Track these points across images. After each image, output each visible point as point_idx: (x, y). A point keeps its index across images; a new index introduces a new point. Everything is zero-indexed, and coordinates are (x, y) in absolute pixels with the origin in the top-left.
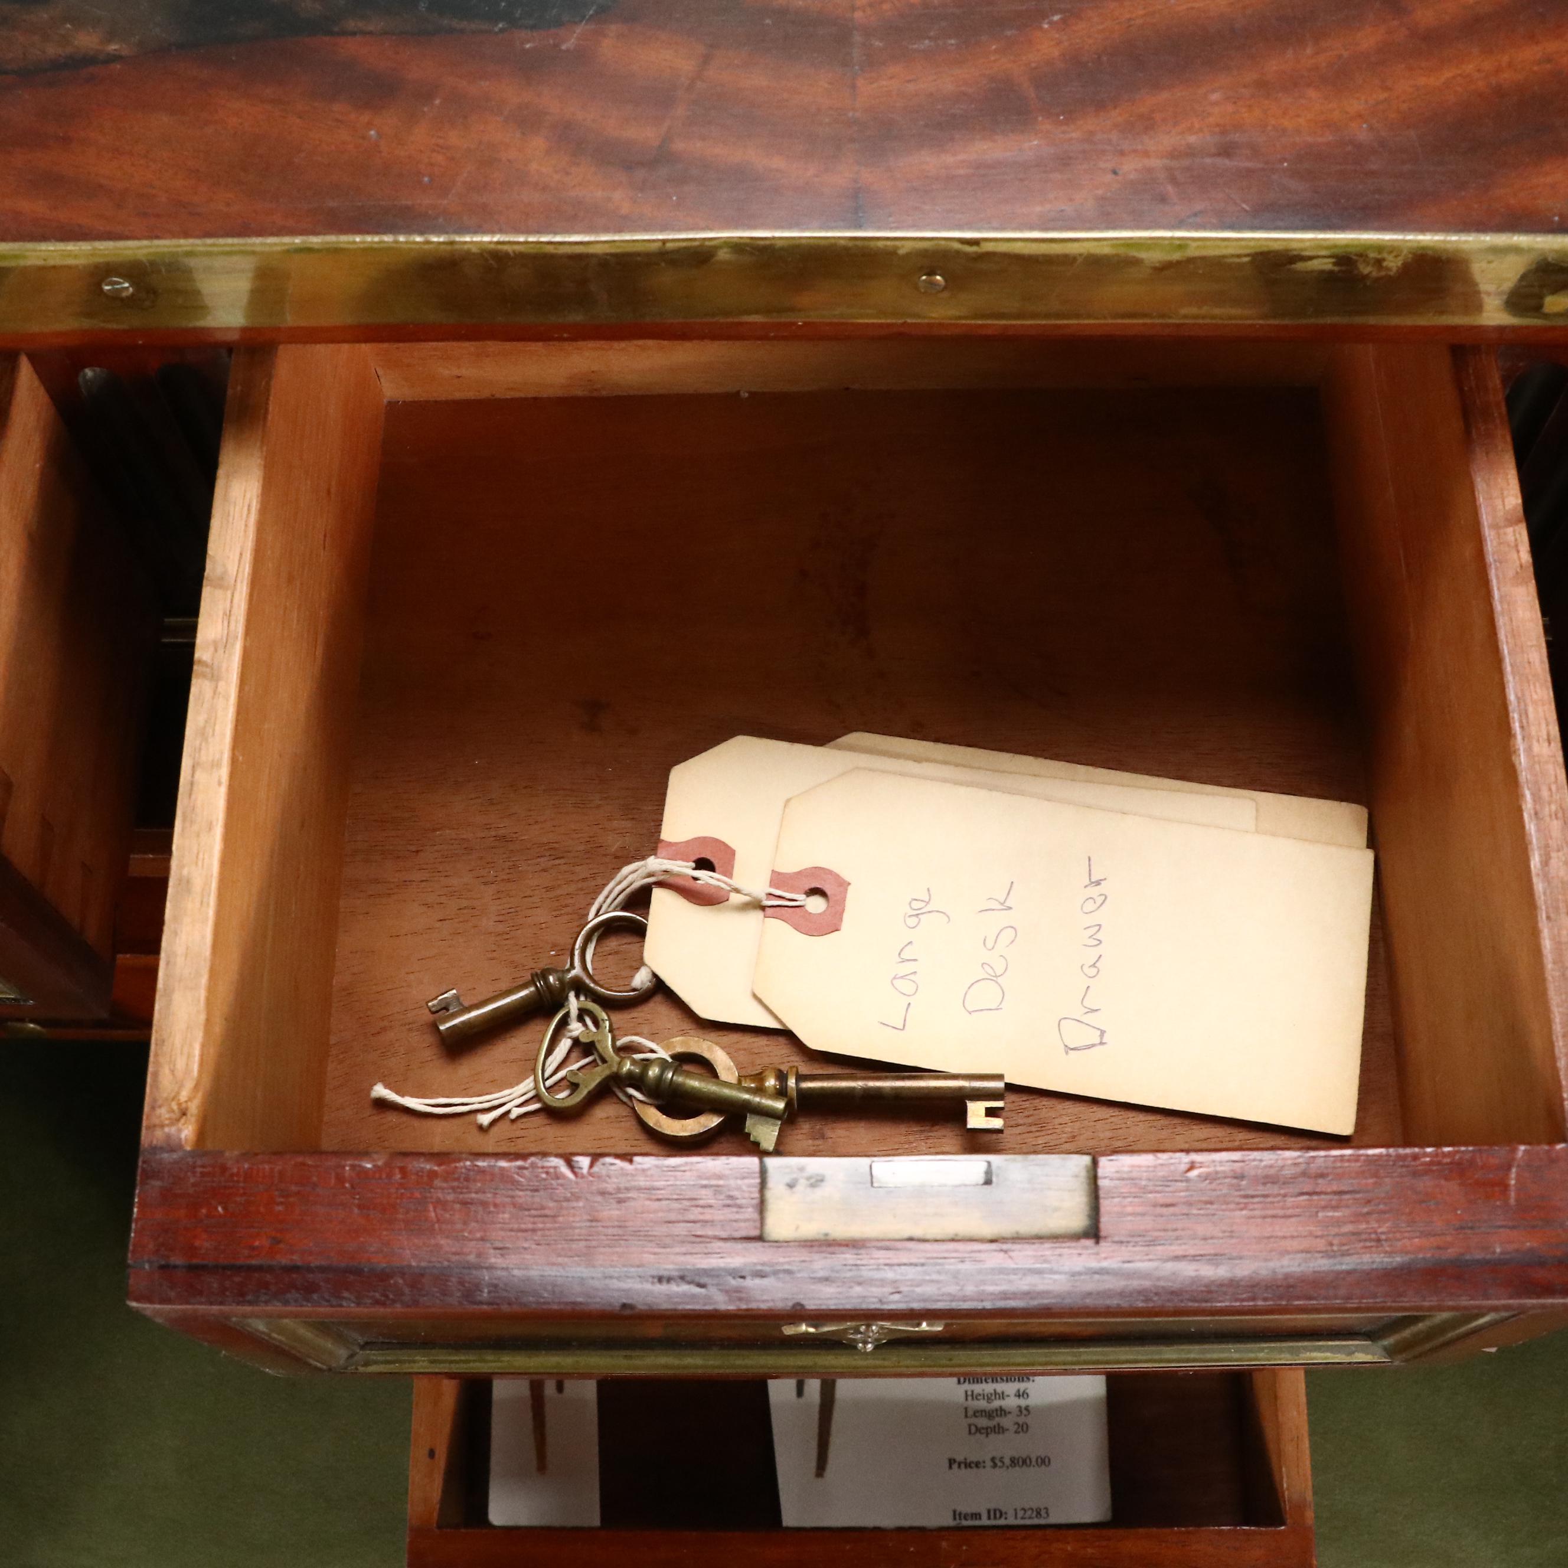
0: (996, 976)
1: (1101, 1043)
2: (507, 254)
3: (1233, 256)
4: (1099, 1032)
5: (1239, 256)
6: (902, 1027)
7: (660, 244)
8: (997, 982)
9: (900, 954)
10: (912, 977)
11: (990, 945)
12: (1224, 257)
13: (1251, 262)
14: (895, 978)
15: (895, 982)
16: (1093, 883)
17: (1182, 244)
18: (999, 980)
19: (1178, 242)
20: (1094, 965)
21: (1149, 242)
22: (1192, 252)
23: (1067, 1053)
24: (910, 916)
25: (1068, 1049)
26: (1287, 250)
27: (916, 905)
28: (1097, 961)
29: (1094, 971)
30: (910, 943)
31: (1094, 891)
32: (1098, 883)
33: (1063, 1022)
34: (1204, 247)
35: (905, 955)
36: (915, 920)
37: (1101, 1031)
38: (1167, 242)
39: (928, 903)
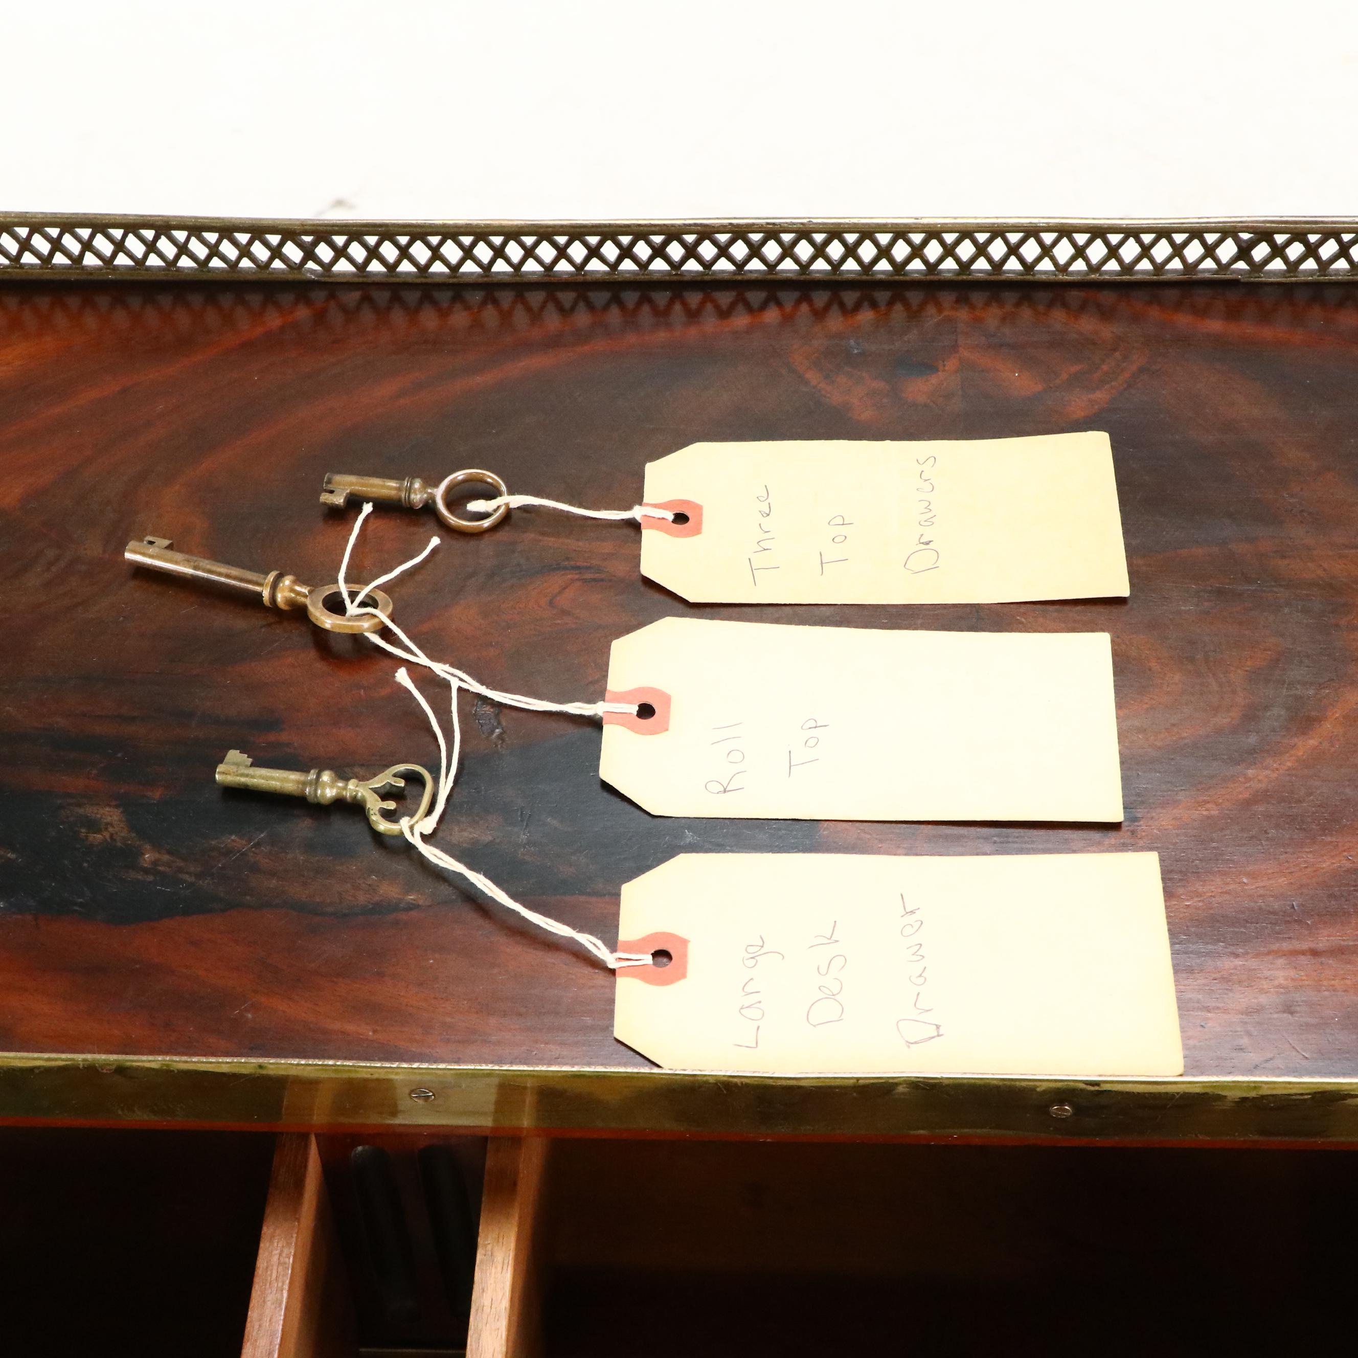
0: (833, 995)
1: (938, 1036)
2: (736, 1084)
3: (1296, 1094)
4: (935, 1027)
5: (1302, 1094)
6: (755, 1046)
7: (855, 1081)
8: (835, 1000)
9: (743, 989)
10: (758, 1005)
11: (823, 970)
12: (1289, 1095)
13: (1312, 1098)
14: (741, 1009)
15: (742, 1011)
16: (907, 913)
17: (1256, 1086)
18: (837, 997)
19: (1253, 1085)
20: (920, 976)
21: (1231, 1084)
22: (1265, 1091)
23: (909, 1047)
24: (747, 959)
25: (909, 1044)
26: (1339, 1091)
27: (750, 949)
28: (923, 972)
29: (921, 980)
30: (752, 979)
31: (911, 919)
32: (912, 912)
33: (900, 1024)
34: (1274, 1088)
35: (749, 989)
36: (753, 961)
37: (936, 1025)
38: (1245, 1085)
39: (762, 947)
